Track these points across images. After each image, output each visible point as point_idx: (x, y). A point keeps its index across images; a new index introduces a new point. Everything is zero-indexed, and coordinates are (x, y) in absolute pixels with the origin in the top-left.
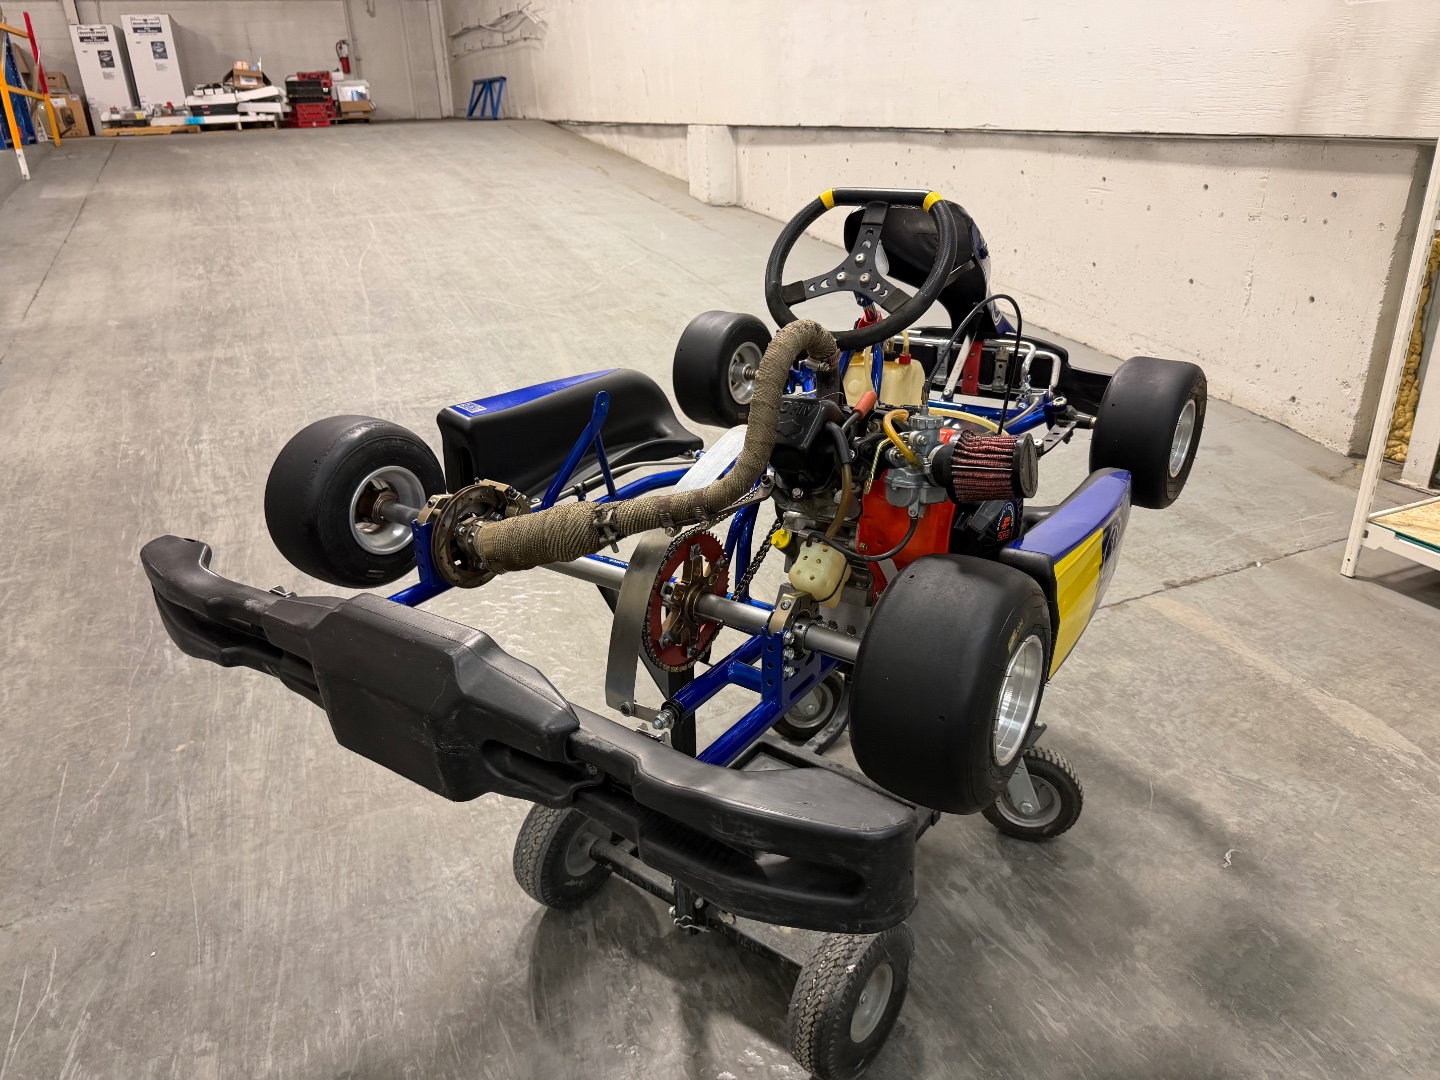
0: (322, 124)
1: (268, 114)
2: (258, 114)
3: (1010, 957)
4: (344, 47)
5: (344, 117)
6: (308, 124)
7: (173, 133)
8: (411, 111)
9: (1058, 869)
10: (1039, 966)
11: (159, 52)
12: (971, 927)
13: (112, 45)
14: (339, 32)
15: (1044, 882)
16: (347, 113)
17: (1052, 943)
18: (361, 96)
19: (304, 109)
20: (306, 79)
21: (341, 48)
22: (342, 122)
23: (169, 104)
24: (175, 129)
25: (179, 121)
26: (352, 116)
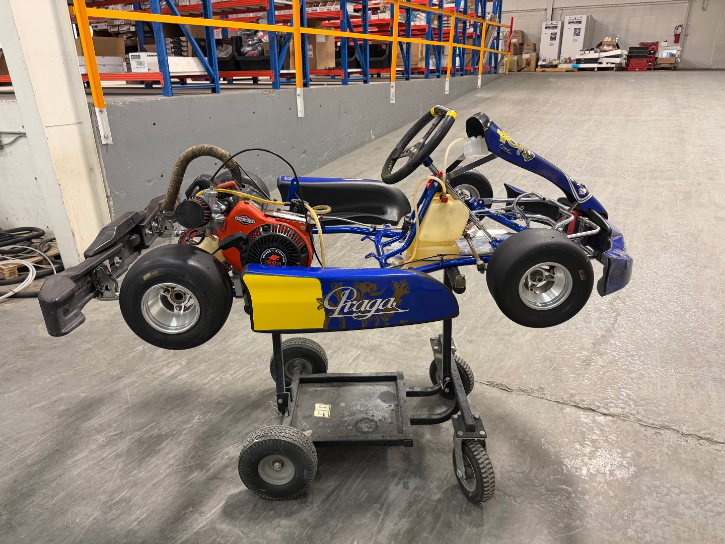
0: (641, 70)
1: (612, 63)
2: (607, 63)
3: (378, 520)
4: (680, 29)
5: (658, 66)
6: (633, 70)
7: (567, 71)
8: (710, 64)
9: (458, 516)
10: (382, 533)
11: (577, 33)
12: (385, 500)
13: (558, 31)
14: (681, 20)
15: (442, 514)
16: (660, 64)
17: (402, 532)
18: (672, 55)
19: (634, 61)
20: (643, 46)
21: (677, 29)
22: (655, 69)
23: (570, 58)
24: (567, 69)
25: (570, 66)
26: (662, 66)
